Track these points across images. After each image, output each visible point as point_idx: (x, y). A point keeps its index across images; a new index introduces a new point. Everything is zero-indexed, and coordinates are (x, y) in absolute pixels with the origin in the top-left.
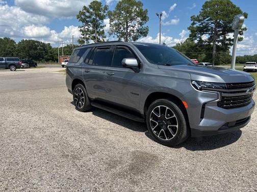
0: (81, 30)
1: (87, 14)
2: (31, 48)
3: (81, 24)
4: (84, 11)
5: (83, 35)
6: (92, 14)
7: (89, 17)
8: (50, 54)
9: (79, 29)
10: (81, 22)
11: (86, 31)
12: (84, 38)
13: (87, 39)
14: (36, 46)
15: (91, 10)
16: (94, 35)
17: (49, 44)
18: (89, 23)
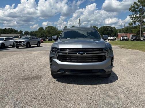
0: (131, 17)
1: (136, 7)
2: (105, 30)
3: (132, 13)
4: (134, 5)
5: (132, 20)
6: (139, 6)
7: (138, 8)
8: (114, 33)
9: (130, 17)
10: (132, 12)
11: (134, 17)
12: (132, 22)
13: (135, 22)
14: (108, 29)
15: (139, 4)
16: (140, 19)
17: (115, 27)
18: (137, 12)
